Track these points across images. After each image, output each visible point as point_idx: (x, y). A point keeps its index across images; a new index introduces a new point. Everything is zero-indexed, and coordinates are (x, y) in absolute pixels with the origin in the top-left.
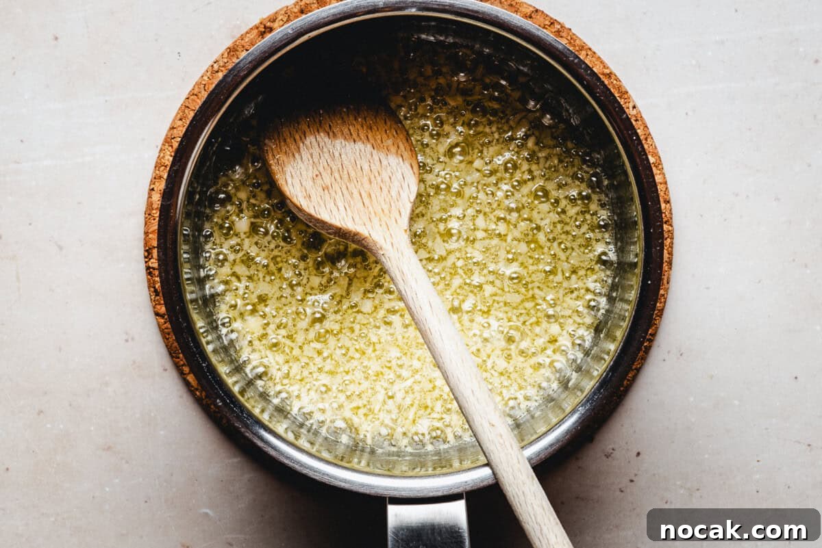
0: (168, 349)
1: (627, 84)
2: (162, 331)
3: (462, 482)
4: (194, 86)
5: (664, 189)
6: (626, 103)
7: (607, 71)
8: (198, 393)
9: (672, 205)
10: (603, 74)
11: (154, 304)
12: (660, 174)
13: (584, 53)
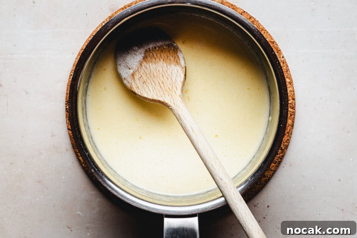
0: (72, 145)
1: (281, 47)
2: (70, 137)
3: (197, 209)
4: (93, 32)
5: (293, 94)
6: (279, 55)
7: (273, 41)
8: (84, 165)
9: (296, 101)
10: (271, 42)
11: (68, 125)
12: (291, 87)
13: (263, 32)
